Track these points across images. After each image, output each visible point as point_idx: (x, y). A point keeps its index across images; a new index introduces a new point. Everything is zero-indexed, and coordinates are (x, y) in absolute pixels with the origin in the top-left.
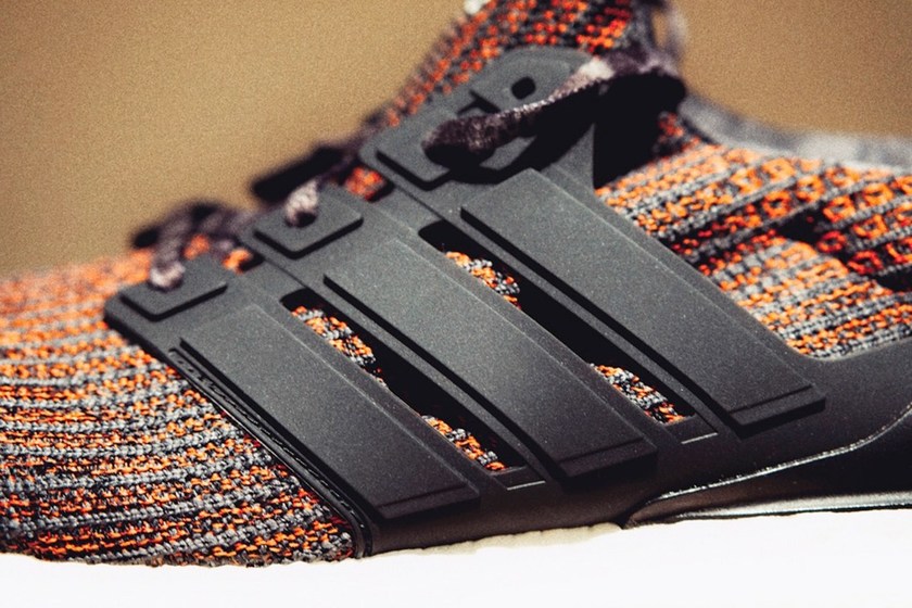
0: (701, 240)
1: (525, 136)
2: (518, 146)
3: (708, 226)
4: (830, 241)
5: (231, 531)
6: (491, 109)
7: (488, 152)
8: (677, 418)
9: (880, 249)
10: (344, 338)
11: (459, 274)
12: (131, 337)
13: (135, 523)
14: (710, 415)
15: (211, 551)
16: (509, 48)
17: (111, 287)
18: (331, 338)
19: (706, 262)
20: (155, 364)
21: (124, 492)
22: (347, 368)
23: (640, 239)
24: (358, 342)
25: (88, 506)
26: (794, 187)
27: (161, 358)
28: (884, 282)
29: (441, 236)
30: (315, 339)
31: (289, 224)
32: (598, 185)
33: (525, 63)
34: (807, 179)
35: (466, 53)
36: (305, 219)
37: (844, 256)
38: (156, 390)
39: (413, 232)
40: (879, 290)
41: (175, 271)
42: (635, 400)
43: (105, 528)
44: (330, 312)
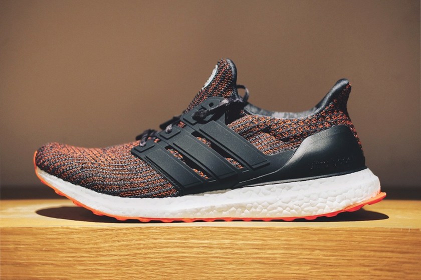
0: (247, 133)
1: (212, 114)
2: (210, 116)
3: (248, 130)
4: (272, 133)
5: (156, 191)
6: (205, 109)
7: (205, 118)
8: (242, 167)
9: (281, 134)
10: (177, 154)
11: (199, 141)
12: (136, 156)
13: (138, 190)
14: (247, 167)
15: (152, 195)
16: (209, 97)
17: (133, 147)
18: (174, 154)
19: (248, 138)
20: (141, 161)
21: (135, 184)
22: (177, 160)
23: (234, 133)
24: (180, 155)
25: (129, 187)
26: (265, 122)
27: (142, 160)
28: (282, 140)
29: (196, 134)
30: (171, 155)
31: (166, 133)
32: (227, 125)
33: (211, 100)
34: (267, 121)
35: (201, 98)
36: (169, 132)
37: (275, 136)
38: (141, 165)
39: (190, 134)
40: (281, 142)
41: (144, 143)
42: (233, 164)
43: (133, 191)
44: (174, 150)
